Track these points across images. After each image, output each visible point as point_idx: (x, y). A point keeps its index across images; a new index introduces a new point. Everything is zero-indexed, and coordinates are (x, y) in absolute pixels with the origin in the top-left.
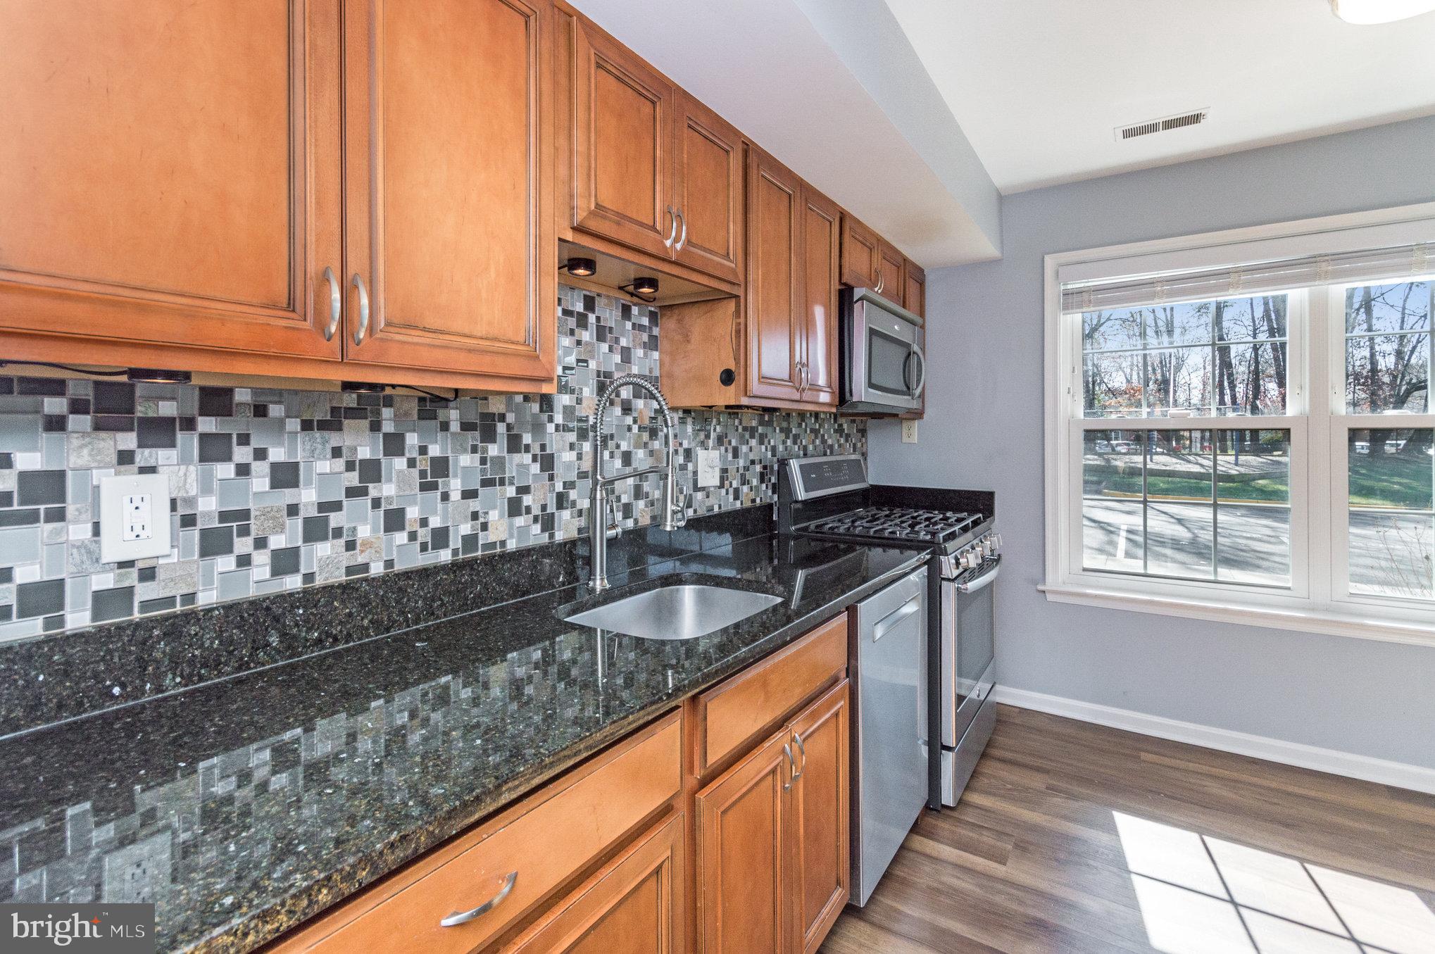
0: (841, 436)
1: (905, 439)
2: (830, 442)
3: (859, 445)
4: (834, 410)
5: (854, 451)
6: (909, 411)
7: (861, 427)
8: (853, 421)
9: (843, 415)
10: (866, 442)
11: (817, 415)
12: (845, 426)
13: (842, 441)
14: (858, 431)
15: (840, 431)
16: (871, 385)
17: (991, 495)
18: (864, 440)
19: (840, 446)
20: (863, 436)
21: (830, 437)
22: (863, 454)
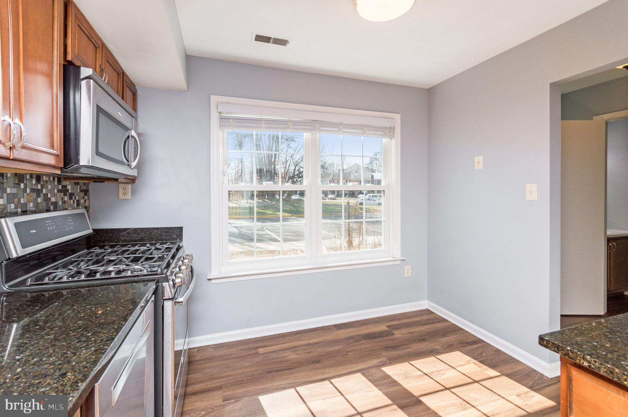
0: (65, 195)
1: (121, 196)
2: (53, 200)
3: (82, 201)
4: (59, 172)
5: (78, 205)
6: (126, 177)
7: (84, 188)
8: (77, 184)
9: (67, 178)
10: (89, 199)
11: (38, 178)
12: (69, 187)
13: (66, 198)
14: (81, 191)
15: (64, 190)
16: (98, 153)
17: (181, 229)
18: (86, 197)
19: (64, 202)
20: (86, 195)
21: (54, 195)
22: (86, 208)
